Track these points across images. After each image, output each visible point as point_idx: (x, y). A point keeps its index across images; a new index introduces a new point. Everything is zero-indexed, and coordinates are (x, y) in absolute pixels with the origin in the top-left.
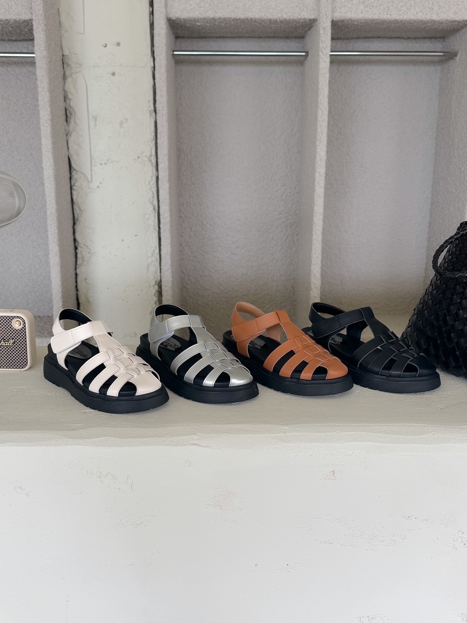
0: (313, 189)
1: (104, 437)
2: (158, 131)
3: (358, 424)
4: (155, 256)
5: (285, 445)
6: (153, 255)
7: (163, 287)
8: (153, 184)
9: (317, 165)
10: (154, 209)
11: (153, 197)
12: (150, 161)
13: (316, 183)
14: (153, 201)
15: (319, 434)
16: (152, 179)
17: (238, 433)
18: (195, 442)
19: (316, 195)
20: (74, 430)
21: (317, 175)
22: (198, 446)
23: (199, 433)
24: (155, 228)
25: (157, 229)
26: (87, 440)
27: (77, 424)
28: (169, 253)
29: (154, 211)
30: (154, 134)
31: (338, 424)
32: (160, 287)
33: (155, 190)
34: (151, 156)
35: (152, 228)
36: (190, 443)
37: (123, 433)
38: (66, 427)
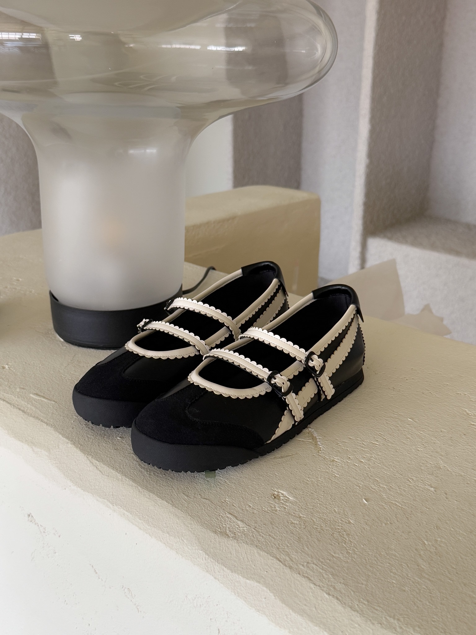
20: (224, 534)
27: (239, 522)
37: (297, 592)
38: (216, 520)
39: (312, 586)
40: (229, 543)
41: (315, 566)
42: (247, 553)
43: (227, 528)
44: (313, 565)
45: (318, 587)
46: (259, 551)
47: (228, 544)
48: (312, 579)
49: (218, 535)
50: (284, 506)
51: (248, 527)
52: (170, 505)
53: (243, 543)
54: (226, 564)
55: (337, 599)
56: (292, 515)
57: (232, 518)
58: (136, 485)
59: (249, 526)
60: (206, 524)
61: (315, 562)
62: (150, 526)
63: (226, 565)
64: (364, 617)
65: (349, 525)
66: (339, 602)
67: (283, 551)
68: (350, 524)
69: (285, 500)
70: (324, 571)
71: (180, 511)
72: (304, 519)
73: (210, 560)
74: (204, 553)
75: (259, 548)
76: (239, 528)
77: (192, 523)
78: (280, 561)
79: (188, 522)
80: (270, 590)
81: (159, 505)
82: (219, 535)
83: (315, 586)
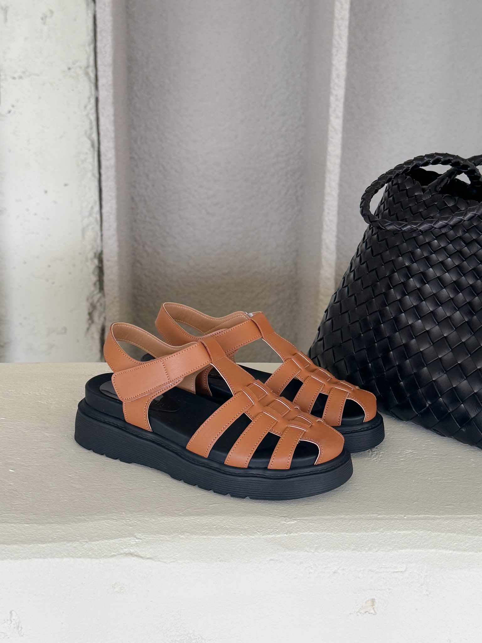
0: (326, 119)
2: (98, 30)
3: (415, 516)
4: (94, 215)
5: (289, 555)
6: (90, 214)
7: (105, 262)
8: (91, 109)
9: (332, 85)
10: (93, 146)
11: (91, 128)
12: (87, 74)
13: (331, 110)
14: (91, 135)
15: (348, 534)
16: (89, 101)
17: (207, 533)
18: (131, 550)
19: (330, 129)
21: (332, 99)
22: (135, 558)
23: (139, 533)
24: (93, 175)
25: (97, 175)
28: (114, 211)
29: (92, 149)
30: (92, 34)
31: (382, 516)
32: (101, 260)
33: (93, 117)
34: (88, 67)
35: (89, 175)
36: (122, 552)
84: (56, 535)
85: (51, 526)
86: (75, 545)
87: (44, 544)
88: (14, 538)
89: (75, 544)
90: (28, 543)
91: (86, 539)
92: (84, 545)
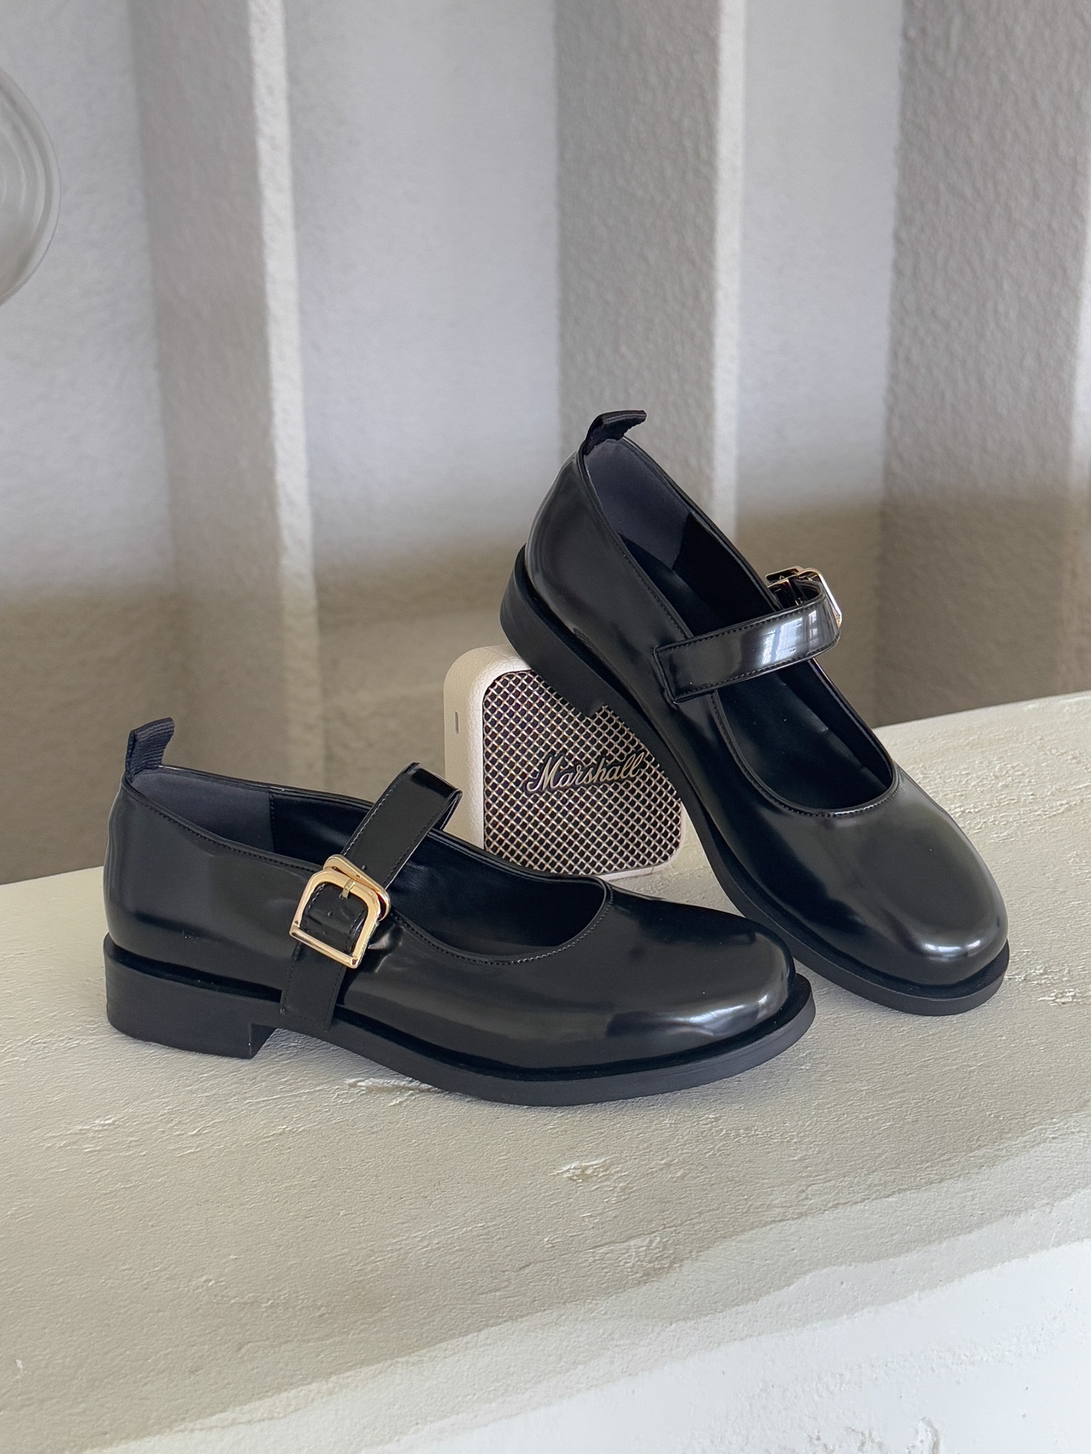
1: (805, 1273)
26: (749, 1306)
27: (632, 1243)
37: (861, 1232)
38: (605, 1271)
39: (860, 1206)
40: (686, 1273)
41: (815, 1187)
42: (729, 1257)
43: (639, 1263)
44: (810, 1188)
45: (867, 1201)
46: (738, 1239)
47: (688, 1275)
48: (842, 1201)
49: (652, 1281)
50: (619, 1175)
51: (655, 1234)
52: (507, 1324)
53: (701, 1253)
54: (733, 1301)
55: (905, 1190)
56: (656, 1172)
57: (611, 1248)
58: (387, 1364)
59: (654, 1232)
60: (608, 1287)
61: (803, 1183)
62: (527, 1389)
63: (734, 1303)
64: (959, 1176)
65: (721, 1121)
66: (912, 1191)
67: (758, 1208)
68: (720, 1119)
69: (601, 1170)
70: (833, 1182)
71: (539, 1314)
72: (676, 1160)
73: (705, 1322)
74: (681, 1323)
75: (731, 1237)
76: (651, 1247)
77: (590, 1306)
78: (780, 1221)
79: (582, 1312)
80: (834, 1265)
81: (490, 1344)
82: (655, 1279)
83: (863, 1204)
84: (975, 1205)
85: (945, 1189)
86: (1032, 1218)
87: (970, 1232)
88: (894, 1237)
89: (1031, 1215)
90: (934, 1241)
91: (1043, 1199)
92: (1050, 1212)
